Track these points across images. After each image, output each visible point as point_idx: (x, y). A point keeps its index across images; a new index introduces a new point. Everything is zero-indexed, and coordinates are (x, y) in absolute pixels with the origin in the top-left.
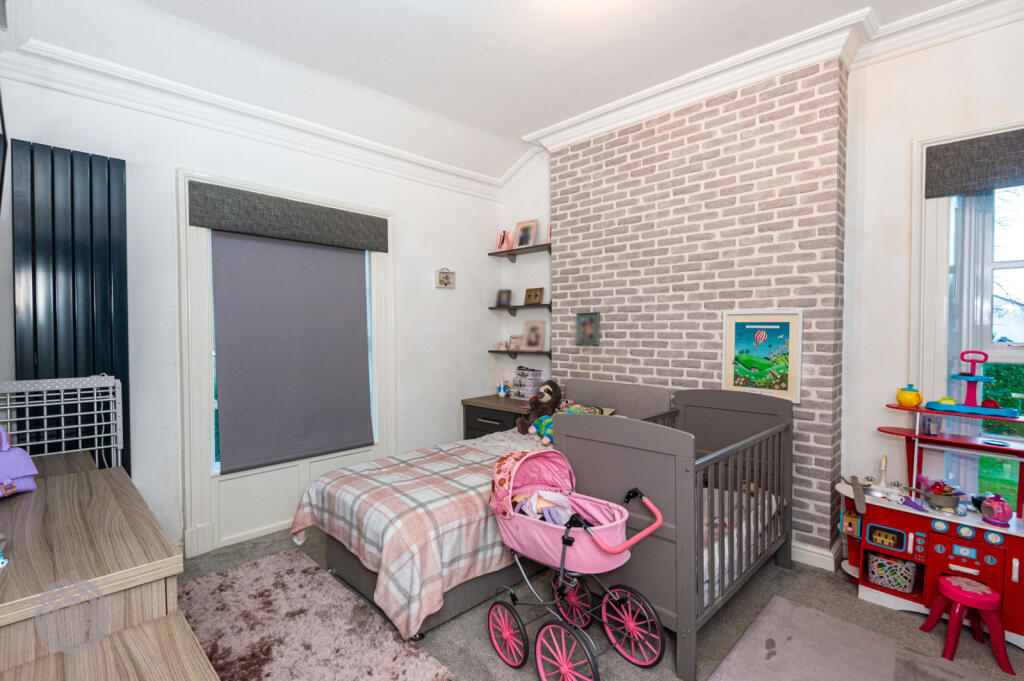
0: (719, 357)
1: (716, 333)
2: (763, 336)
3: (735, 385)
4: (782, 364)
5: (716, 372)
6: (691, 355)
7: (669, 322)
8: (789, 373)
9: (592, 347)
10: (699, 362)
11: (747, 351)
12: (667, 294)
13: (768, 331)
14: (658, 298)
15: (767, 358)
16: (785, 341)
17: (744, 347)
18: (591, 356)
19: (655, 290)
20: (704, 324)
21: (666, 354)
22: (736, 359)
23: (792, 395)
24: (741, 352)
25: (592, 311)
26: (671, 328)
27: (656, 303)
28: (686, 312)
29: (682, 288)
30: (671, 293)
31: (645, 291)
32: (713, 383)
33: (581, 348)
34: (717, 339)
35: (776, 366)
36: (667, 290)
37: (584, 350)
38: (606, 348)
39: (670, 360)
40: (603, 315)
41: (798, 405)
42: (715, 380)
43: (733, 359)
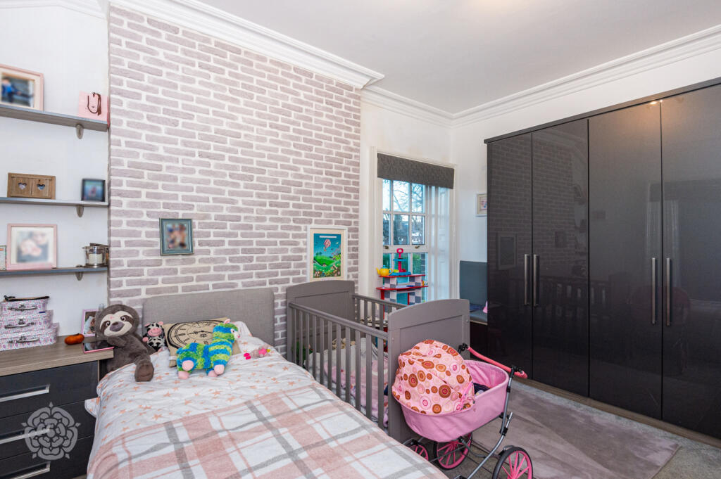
0: (304, 259)
1: (301, 241)
2: (328, 242)
3: (314, 277)
4: (338, 260)
5: (301, 270)
6: (284, 258)
7: (266, 232)
8: (341, 265)
9: (180, 257)
10: (290, 264)
11: (321, 253)
12: (264, 208)
13: (331, 239)
14: (257, 211)
15: (331, 257)
16: (339, 246)
17: (318, 251)
18: (179, 268)
19: (254, 203)
20: (293, 234)
21: (264, 259)
22: (315, 259)
23: (343, 278)
24: (317, 254)
25: (180, 217)
26: (268, 237)
27: (255, 215)
28: (279, 225)
29: (277, 205)
30: (268, 207)
31: (244, 203)
32: (300, 279)
33: (164, 259)
34: (301, 245)
35: (335, 262)
36: (264, 205)
37: (168, 261)
38: (200, 257)
39: (268, 263)
40: (196, 222)
42: (302, 276)
43: (313, 259)
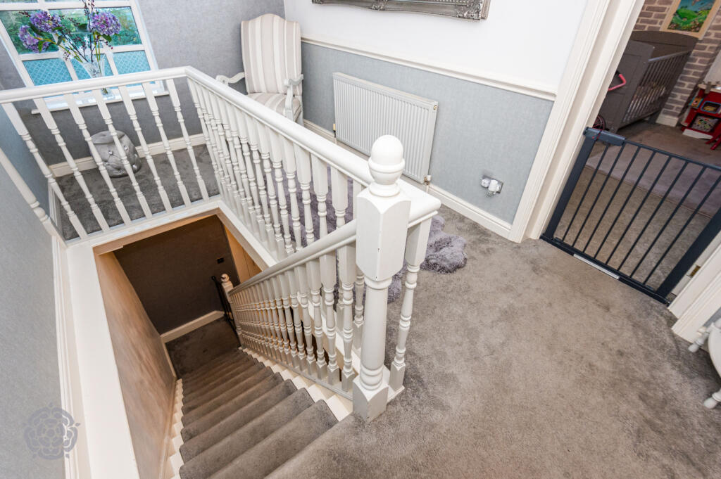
0: (666, 10)
3: (669, 28)
4: (704, 16)
5: (660, 20)
8: (705, 22)
11: (686, 7)
15: (696, 12)
17: (684, 5)
22: (677, 12)
23: (700, 35)
24: (682, 8)
32: (655, 27)
35: (699, 17)
41: (701, 41)
42: (658, 25)
43: (675, 11)
